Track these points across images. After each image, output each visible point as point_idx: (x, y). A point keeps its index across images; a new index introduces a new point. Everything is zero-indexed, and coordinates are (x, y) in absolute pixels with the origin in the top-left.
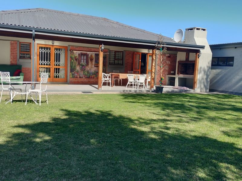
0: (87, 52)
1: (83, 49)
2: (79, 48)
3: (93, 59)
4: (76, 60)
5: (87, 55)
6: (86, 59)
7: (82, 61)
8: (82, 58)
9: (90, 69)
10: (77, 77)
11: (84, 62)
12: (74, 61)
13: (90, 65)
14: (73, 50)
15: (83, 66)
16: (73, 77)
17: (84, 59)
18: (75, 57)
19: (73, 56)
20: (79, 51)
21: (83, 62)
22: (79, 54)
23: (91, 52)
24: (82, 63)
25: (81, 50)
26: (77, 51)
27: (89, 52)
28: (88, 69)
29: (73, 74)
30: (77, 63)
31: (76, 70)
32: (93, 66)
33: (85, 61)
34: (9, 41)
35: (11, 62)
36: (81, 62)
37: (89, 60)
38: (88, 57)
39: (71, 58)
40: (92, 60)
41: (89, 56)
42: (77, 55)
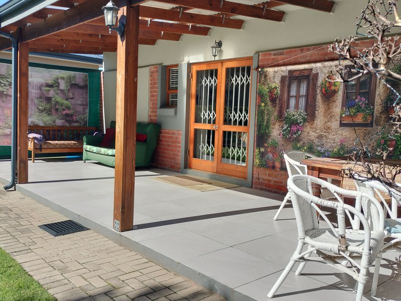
0: (313, 65)
1: (299, 55)
2: (287, 53)
3: (335, 92)
4: (273, 100)
5: (308, 77)
6: (307, 96)
7: (293, 102)
8: (293, 92)
9: (320, 137)
10: (274, 167)
11: (297, 107)
12: (266, 105)
13: (320, 121)
14: (263, 67)
15: (294, 123)
16: (262, 165)
17: (298, 97)
18: (271, 91)
19: (266, 89)
20: (283, 68)
21: (296, 110)
22: (283, 79)
23: (327, 64)
24: (292, 110)
25: (292, 59)
26: (276, 69)
27: (319, 65)
28: (313, 135)
29: (262, 155)
30: (276, 114)
31: (270, 140)
32: (335, 124)
33: (302, 102)
35: (150, 116)
36: (288, 107)
37: (319, 97)
38: (315, 84)
39: (260, 95)
40: (329, 95)
41: (320, 81)
42: (276, 83)
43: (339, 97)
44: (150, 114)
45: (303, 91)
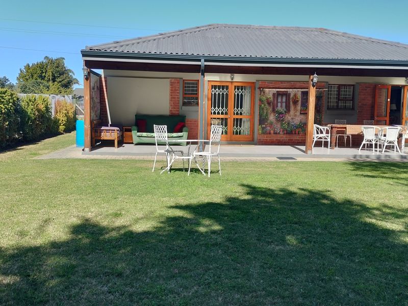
0: (288, 90)
1: (281, 85)
2: (274, 83)
3: (298, 101)
4: (269, 104)
5: (287, 95)
6: (286, 102)
7: (279, 104)
8: (279, 100)
9: (292, 119)
10: (270, 133)
11: (281, 106)
12: (265, 105)
13: (292, 112)
14: (263, 88)
15: (280, 113)
16: (263, 133)
17: (282, 102)
18: (267, 99)
19: (264, 98)
20: (274, 90)
21: (281, 108)
22: (274, 94)
23: (294, 90)
24: (279, 108)
25: (277, 86)
26: (270, 90)
27: (291, 90)
28: (289, 118)
29: (263, 128)
30: (271, 109)
31: (269, 122)
32: (298, 113)
33: (284, 104)
34: (169, 80)
35: (171, 111)
36: (277, 106)
37: (291, 103)
38: (289, 98)
39: (260, 100)
40: (295, 102)
41: (291, 96)
42: (270, 96)
43: (300, 103)
44: (170, 109)
45: (284, 100)
